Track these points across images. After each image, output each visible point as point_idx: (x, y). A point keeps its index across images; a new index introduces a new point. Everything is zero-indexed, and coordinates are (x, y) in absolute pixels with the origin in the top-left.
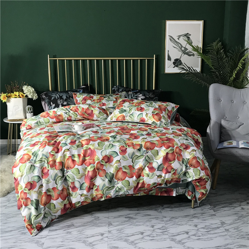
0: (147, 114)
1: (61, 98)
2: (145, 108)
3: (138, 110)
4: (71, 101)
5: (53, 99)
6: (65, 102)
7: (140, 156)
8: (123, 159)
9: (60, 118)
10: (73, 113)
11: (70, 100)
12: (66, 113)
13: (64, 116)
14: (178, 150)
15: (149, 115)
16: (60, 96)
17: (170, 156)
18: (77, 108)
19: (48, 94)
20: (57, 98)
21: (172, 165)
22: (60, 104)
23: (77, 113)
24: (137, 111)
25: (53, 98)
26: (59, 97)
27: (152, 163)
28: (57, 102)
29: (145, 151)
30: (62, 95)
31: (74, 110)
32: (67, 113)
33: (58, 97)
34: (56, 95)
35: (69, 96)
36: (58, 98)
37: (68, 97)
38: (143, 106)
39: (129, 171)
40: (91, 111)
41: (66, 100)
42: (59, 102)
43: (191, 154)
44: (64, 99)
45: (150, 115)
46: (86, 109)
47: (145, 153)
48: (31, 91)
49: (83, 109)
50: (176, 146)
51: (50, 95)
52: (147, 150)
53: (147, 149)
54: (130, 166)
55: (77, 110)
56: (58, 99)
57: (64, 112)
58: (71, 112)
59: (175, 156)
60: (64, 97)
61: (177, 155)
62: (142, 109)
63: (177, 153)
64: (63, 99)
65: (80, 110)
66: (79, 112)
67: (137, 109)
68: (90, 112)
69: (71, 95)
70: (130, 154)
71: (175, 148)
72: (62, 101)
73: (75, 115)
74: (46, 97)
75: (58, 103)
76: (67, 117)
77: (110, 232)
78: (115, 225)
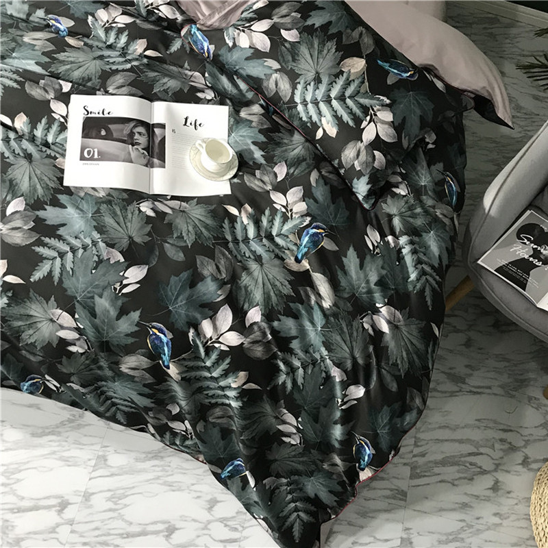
77: (87, 496)
78: (112, 470)
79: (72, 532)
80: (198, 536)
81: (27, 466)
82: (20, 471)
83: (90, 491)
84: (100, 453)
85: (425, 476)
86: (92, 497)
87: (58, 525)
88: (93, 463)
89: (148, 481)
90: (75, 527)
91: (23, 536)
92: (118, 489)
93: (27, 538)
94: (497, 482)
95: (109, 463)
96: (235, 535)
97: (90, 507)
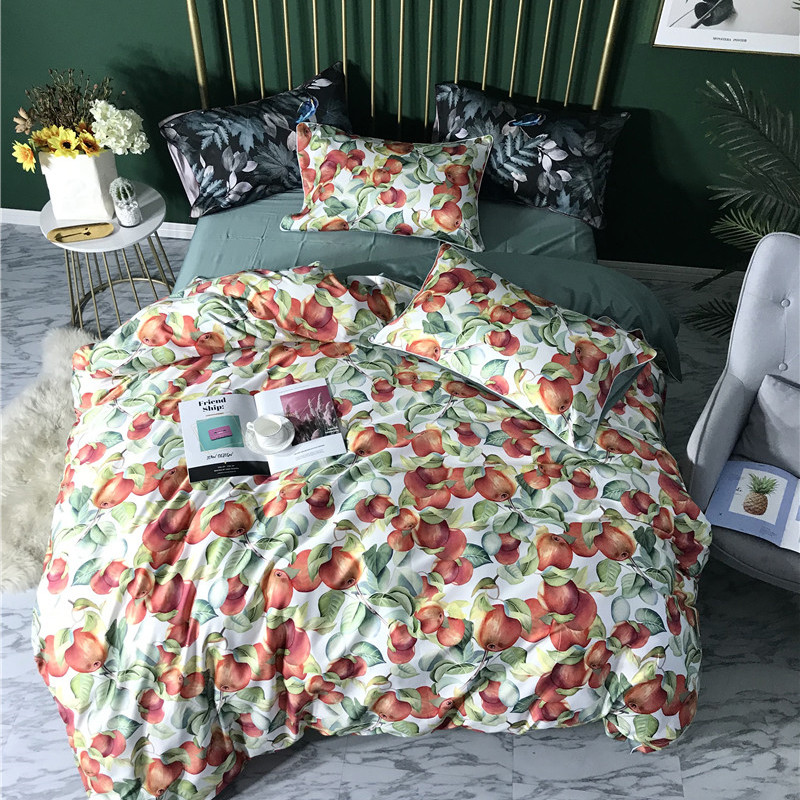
0: (522, 369)
1: (235, 144)
2: (523, 342)
3: (493, 344)
4: (273, 156)
5: (207, 148)
6: (249, 163)
7: (458, 666)
8: (399, 675)
9: (212, 343)
10: (259, 324)
11: (268, 151)
12: (233, 326)
13: (226, 338)
14: (598, 654)
15: (528, 376)
16: (229, 134)
17: (565, 673)
18: (273, 302)
19: (189, 125)
20: (220, 145)
21: (567, 699)
22: (232, 169)
23: (275, 325)
24: (488, 346)
25: (205, 143)
26: (227, 141)
27: (499, 683)
28: (221, 159)
29: (478, 653)
30: (240, 133)
31: (263, 313)
32: (237, 322)
33: (223, 142)
34: (216, 130)
35: (265, 134)
36: (224, 146)
37: (261, 138)
38: (517, 329)
39: (419, 702)
40: (324, 310)
41: (253, 154)
42: (227, 160)
43: (642, 664)
44: (248, 150)
45: (532, 379)
46: (306, 306)
47: (478, 659)
48: (118, 130)
49: (295, 303)
50: (594, 641)
51: (195, 127)
52: (486, 649)
53: (488, 645)
54: (422, 690)
55: (274, 311)
56: (223, 150)
57: (227, 320)
58: (251, 317)
59: (585, 673)
60: (248, 142)
61: (591, 670)
62: (508, 343)
63: (592, 665)
64: (241, 149)
65: (284, 309)
66: (280, 317)
67: (490, 338)
68: (321, 314)
69: (271, 128)
70: (424, 663)
71: (589, 648)
72: (239, 157)
73: (268, 330)
74: (181, 135)
75: (226, 166)
76: (237, 340)
85: (697, 764)
94: (779, 760)
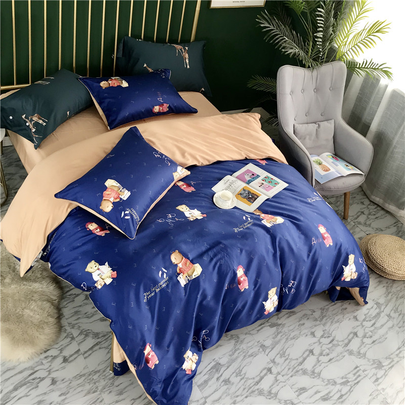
77: (273, 361)
78: (271, 347)
79: (283, 376)
80: (321, 347)
81: (242, 367)
82: (241, 370)
83: (272, 359)
84: (260, 345)
86: (275, 360)
87: (276, 377)
88: (261, 350)
89: (285, 342)
90: (282, 374)
91: (269, 390)
92: (279, 352)
93: (272, 389)
95: (266, 346)
96: (331, 339)
97: (278, 364)
